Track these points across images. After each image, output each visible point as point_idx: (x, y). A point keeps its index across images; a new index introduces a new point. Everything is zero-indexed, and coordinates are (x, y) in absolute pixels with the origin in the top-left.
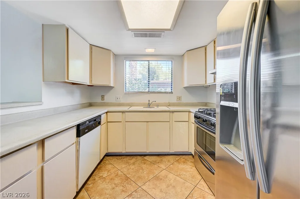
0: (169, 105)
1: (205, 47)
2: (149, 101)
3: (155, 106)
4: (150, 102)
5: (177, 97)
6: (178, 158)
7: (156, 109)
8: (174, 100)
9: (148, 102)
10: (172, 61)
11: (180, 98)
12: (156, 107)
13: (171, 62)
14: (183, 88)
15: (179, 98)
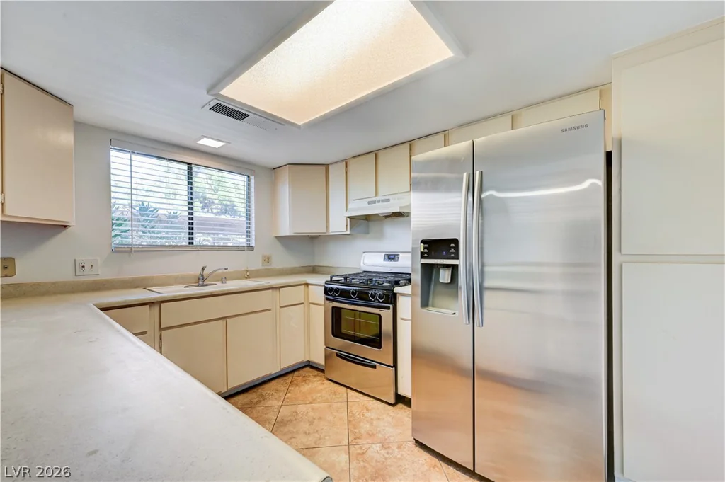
0: (248, 275)
1: (326, 166)
2: (203, 269)
3: (218, 281)
4: (206, 272)
5: (264, 257)
6: (288, 379)
7: (219, 287)
8: (258, 265)
9: (198, 272)
10: (248, 176)
11: (268, 258)
12: (219, 284)
13: (245, 178)
14: (275, 239)
15: (267, 260)
